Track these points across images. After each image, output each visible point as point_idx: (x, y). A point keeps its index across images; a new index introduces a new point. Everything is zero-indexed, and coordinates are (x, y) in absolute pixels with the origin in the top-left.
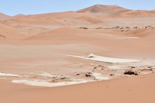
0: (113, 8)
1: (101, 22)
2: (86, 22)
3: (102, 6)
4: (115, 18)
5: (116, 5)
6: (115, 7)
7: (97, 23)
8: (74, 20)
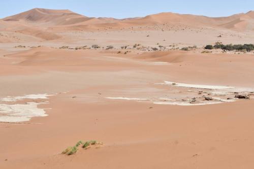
0: (63, 15)
1: (58, 37)
2: (36, 38)
3: (44, 10)
4: (78, 31)
5: (67, 10)
6: (66, 14)
7: (53, 39)
8: (15, 34)
